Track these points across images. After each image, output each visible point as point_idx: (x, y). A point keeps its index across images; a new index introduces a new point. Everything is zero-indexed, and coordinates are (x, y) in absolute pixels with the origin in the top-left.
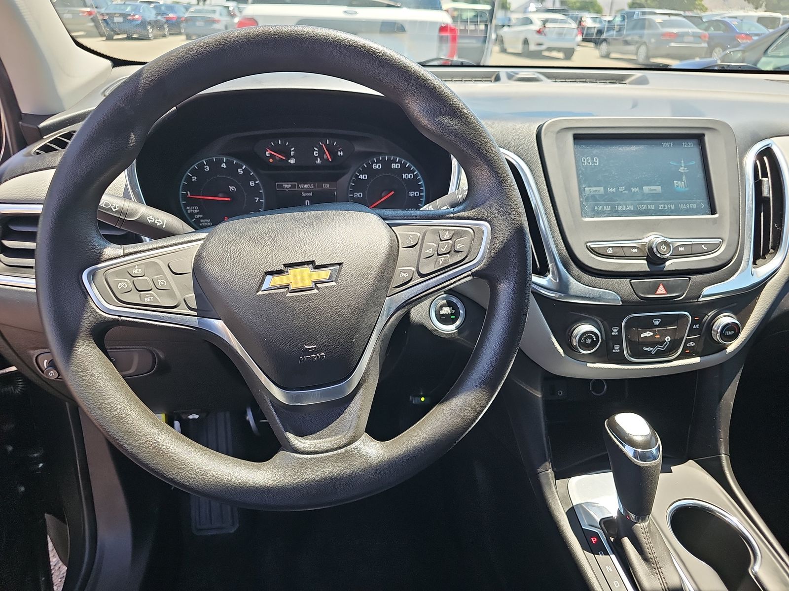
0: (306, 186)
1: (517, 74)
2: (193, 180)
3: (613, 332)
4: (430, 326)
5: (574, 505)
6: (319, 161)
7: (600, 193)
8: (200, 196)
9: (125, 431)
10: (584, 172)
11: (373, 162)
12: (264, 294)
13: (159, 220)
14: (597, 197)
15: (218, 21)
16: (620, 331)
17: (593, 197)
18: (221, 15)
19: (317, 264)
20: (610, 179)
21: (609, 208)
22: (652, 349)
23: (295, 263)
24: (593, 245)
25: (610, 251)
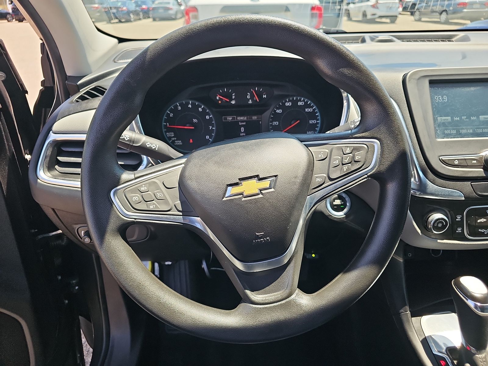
0: (242, 118)
1: (378, 37)
2: (171, 116)
3: (457, 218)
4: (326, 213)
5: (426, 336)
6: (250, 102)
7: (449, 121)
8: (175, 126)
9: (144, 294)
10: (437, 106)
11: (286, 101)
12: (227, 200)
13: (154, 145)
14: (447, 124)
15: (171, 9)
16: (462, 218)
17: (444, 124)
18: (173, 5)
19: (261, 177)
20: (456, 111)
21: (455, 132)
22: (485, 230)
23: (247, 177)
24: (444, 158)
25: (456, 162)
